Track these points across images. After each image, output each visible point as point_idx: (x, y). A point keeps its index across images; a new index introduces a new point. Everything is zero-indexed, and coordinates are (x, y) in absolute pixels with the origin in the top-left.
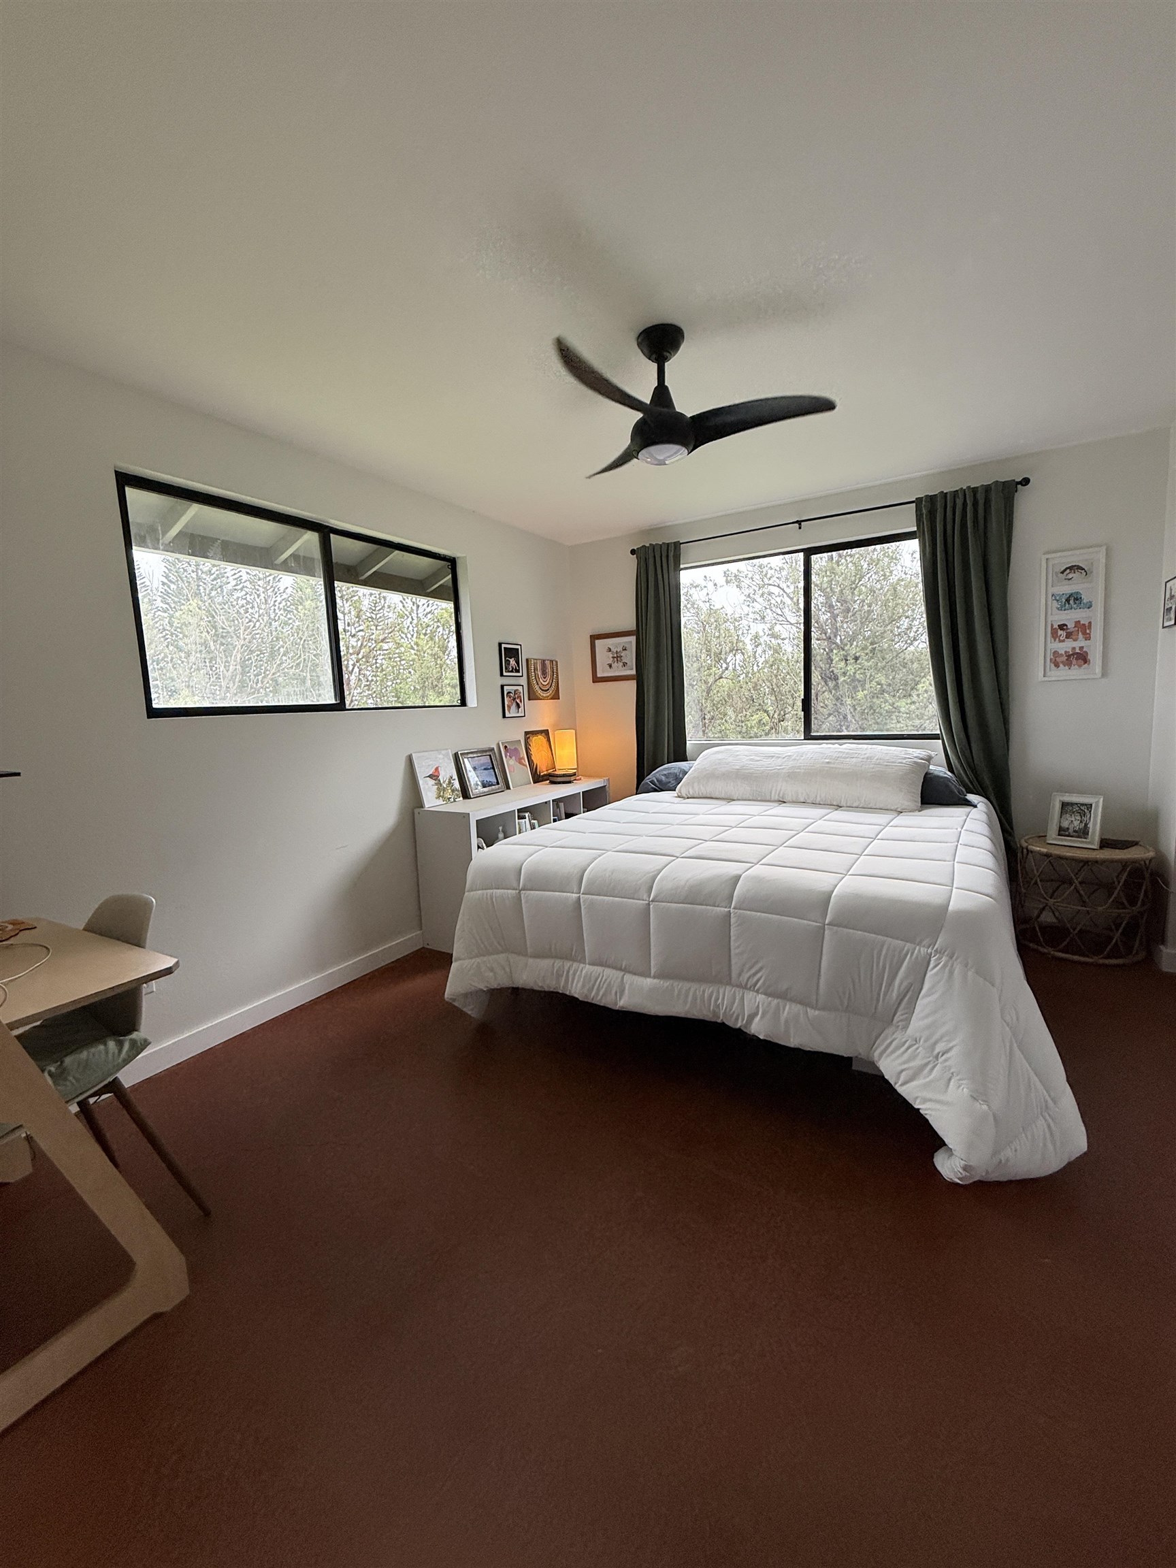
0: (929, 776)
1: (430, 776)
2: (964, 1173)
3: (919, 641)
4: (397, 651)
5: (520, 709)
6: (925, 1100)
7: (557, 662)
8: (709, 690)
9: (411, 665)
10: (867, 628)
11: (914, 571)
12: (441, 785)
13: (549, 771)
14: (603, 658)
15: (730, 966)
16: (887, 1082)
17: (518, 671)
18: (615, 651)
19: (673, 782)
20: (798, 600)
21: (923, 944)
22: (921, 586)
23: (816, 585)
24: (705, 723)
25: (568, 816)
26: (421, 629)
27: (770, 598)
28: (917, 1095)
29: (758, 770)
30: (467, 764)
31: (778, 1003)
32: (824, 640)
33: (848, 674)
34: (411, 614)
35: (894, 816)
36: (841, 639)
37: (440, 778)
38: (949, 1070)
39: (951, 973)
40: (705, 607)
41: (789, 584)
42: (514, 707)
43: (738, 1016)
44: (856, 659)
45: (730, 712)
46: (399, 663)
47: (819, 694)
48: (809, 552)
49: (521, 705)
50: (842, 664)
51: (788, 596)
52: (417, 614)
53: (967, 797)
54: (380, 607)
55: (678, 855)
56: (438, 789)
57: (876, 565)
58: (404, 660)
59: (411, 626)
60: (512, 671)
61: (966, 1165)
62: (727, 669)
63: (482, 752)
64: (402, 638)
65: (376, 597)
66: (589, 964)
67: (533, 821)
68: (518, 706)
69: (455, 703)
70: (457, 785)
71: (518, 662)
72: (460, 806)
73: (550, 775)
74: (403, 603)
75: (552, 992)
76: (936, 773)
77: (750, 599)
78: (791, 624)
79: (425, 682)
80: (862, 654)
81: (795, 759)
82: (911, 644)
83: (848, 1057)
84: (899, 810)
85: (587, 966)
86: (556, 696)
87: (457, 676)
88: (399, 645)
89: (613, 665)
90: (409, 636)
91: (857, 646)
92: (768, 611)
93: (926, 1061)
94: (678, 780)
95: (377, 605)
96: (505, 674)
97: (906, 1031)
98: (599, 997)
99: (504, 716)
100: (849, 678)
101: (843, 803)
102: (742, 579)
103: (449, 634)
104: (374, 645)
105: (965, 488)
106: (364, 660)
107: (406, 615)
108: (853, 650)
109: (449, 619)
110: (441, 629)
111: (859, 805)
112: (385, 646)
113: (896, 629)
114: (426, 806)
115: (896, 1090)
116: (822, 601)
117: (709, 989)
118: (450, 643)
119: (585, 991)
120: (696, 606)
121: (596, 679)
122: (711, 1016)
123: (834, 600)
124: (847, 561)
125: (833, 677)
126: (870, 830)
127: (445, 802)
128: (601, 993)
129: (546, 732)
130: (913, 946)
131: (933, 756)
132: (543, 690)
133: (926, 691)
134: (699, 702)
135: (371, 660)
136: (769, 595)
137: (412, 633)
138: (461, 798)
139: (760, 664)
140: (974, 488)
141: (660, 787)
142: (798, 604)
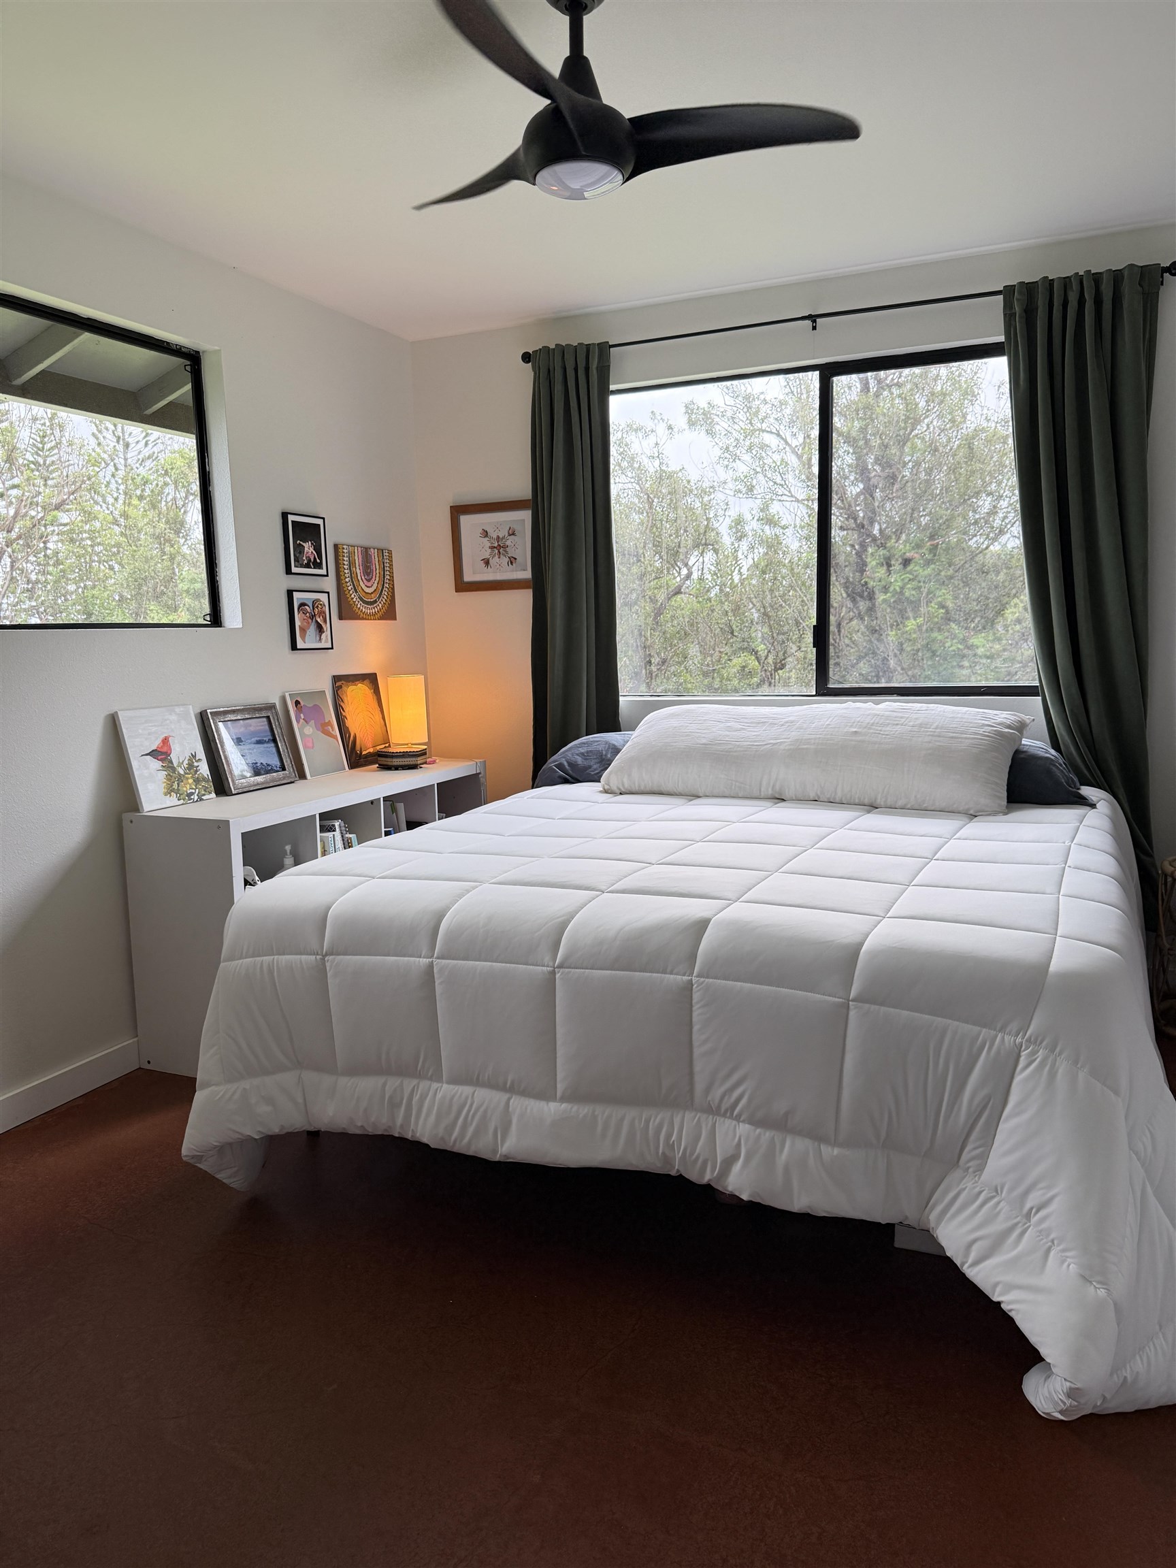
0: (1022, 756)
1: (153, 754)
2: (1068, 1402)
3: (1008, 535)
4: (87, 527)
5: (324, 636)
6: (1010, 1287)
7: (390, 552)
8: (658, 612)
9: (114, 554)
10: (924, 510)
11: (1001, 417)
12: (174, 769)
13: (378, 748)
14: (473, 547)
15: (691, 1074)
16: (949, 1261)
17: (319, 566)
18: (495, 537)
19: (595, 767)
20: (810, 459)
21: (1008, 1030)
22: (1011, 441)
23: (841, 434)
24: (651, 668)
25: (412, 825)
26: (134, 488)
27: (764, 454)
28: (998, 1279)
29: (738, 746)
30: (225, 734)
31: (773, 1138)
32: (853, 529)
33: (891, 589)
34: (112, 460)
35: (965, 823)
36: (880, 530)
37: (173, 757)
38: (1048, 1235)
39: (1052, 1075)
40: (652, 467)
41: (795, 430)
42: (312, 630)
43: (705, 1163)
44: (906, 562)
45: (694, 650)
46: (89, 550)
47: (844, 624)
48: (829, 372)
49: (326, 627)
50: (882, 571)
51: (794, 452)
52: (126, 459)
53: (1080, 791)
54: (53, 443)
55: (603, 888)
56: (169, 777)
57: (940, 404)
58: (99, 544)
59: (113, 481)
60: (308, 566)
61: (1071, 1389)
62: (689, 576)
63: (253, 711)
64: (96, 503)
65: (44, 424)
66: (449, 1083)
67: (348, 835)
68: (320, 629)
69: (201, 621)
70: (204, 769)
71: (318, 549)
72: (211, 808)
73: (380, 755)
74: (97, 439)
75: (382, 1136)
76: (1033, 751)
77: (729, 454)
78: (798, 501)
79: (140, 586)
80: (916, 555)
81: (800, 728)
82: (995, 539)
83: (888, 1224)
84: (971, 812)
85: (445, 1086)
86: (389, 613)
87: (204, 576)
88: (89, 516)
89: (491, 561)
90: (110, 500)
91: (905, 541)
92: (760, 476)
93: (1010, 1223)
94: (605, 763)
95: (46, 440)
96: (294, 570)
97: (980, 1176)
98: (466, 1140)
99: (294, 647)
100: (893, 596)
101: (880, 801)
102: (717, 419)
103: (186, 498)
104: (41, 515)
105: (1081, 273)
106: (21, 542)
107: (103, 459)
108: (901, 546)
109: (187, 471)
110: (170, 489)
111: (906, 805)
112: (64, 518)
113: (971, 514)
114: (146, 810)
115: (964, 1275)
116: (850, 461)
117: (657, 1117)
118: (189, 514)
119: (441, 1131)
120: (636, 465)
121: (462, 586)
122: (659, 1165)
123: (871, 460)
124: (892, 394)
125: (866, 594)
126: (924, 845)
127: (182, 801)
128: (471, 1130)
129: (371, 679)
130: (993, 1032)
131: (1028, 721)
132: (367, 603)
133: (1019, 621)
134: (641, 634)
135: (35, 542)
136: (762, 448)
137: (115, 495)
138: (213, 795)
139: (744, 570)
140: (1097, 273)
141: (573, 776)
142: (810, 466)
